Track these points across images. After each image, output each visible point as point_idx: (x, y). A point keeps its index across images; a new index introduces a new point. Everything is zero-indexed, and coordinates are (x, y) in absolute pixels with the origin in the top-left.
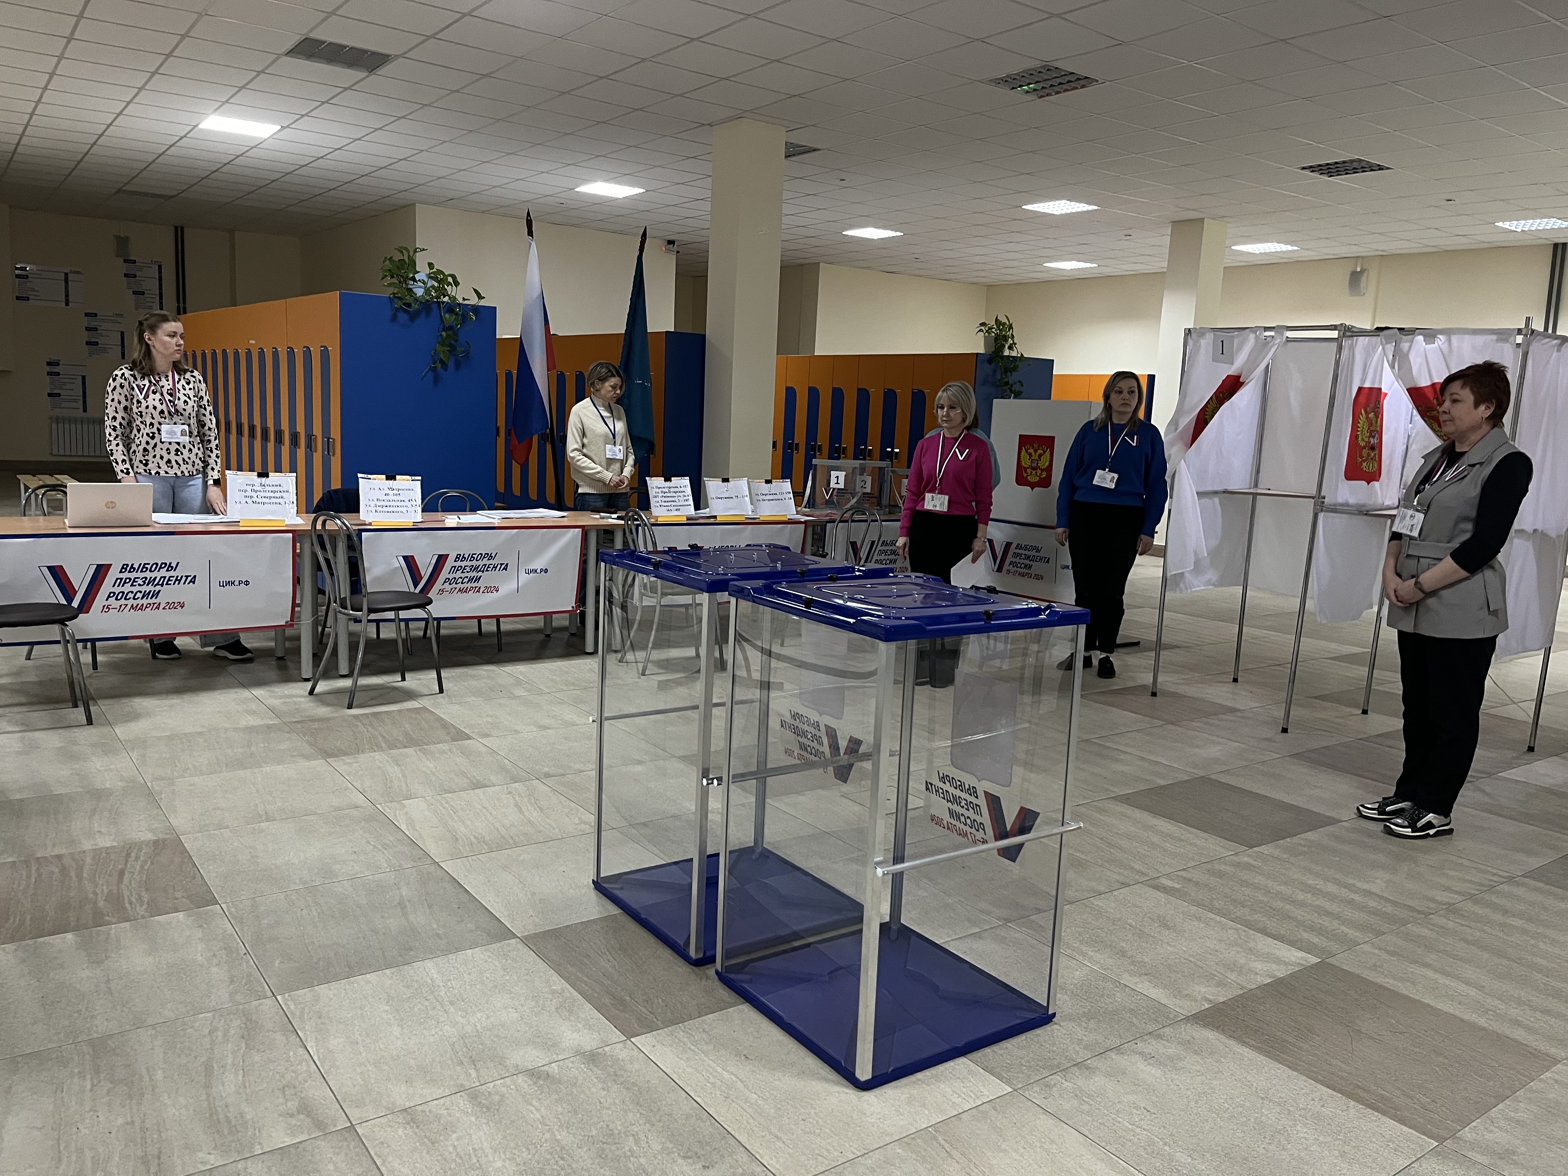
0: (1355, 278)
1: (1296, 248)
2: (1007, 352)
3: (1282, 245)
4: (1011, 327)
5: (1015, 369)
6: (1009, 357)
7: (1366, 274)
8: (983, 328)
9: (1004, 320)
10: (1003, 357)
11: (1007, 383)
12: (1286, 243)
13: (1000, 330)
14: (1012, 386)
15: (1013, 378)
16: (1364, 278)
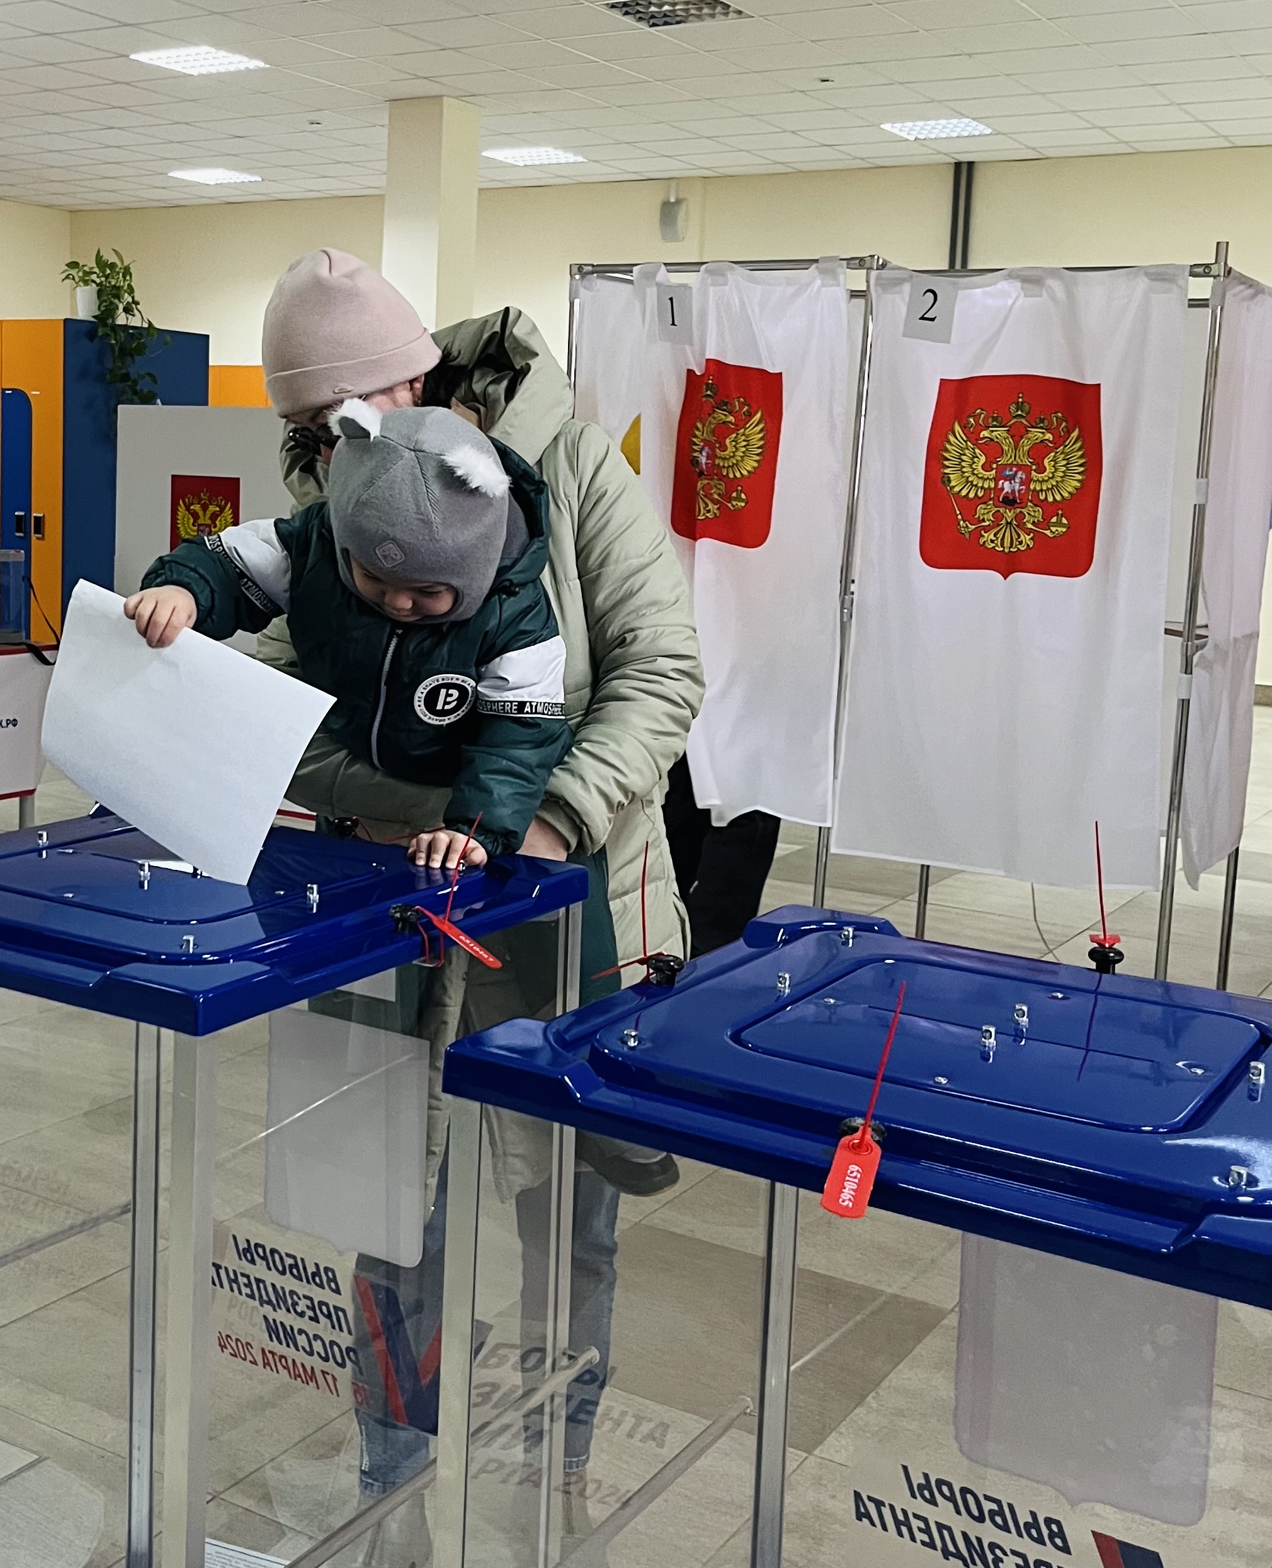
0: (669, 211)
1: (580, 159)
2: (121, 319)
3: (560, 153)
4: (127, 272)
5: (140, 350)
6: (126, 327)
7: (684, 207)
8: (74, 272)
9: (112, 258)
10: (115, 328)
11: (126, 377)
12: (566, 148)
13: (107, 277)
14: (135, 382)
15: (136, 368)
16: (681, 214)
